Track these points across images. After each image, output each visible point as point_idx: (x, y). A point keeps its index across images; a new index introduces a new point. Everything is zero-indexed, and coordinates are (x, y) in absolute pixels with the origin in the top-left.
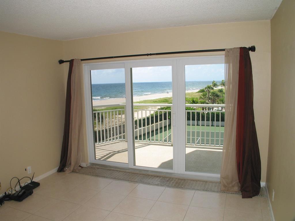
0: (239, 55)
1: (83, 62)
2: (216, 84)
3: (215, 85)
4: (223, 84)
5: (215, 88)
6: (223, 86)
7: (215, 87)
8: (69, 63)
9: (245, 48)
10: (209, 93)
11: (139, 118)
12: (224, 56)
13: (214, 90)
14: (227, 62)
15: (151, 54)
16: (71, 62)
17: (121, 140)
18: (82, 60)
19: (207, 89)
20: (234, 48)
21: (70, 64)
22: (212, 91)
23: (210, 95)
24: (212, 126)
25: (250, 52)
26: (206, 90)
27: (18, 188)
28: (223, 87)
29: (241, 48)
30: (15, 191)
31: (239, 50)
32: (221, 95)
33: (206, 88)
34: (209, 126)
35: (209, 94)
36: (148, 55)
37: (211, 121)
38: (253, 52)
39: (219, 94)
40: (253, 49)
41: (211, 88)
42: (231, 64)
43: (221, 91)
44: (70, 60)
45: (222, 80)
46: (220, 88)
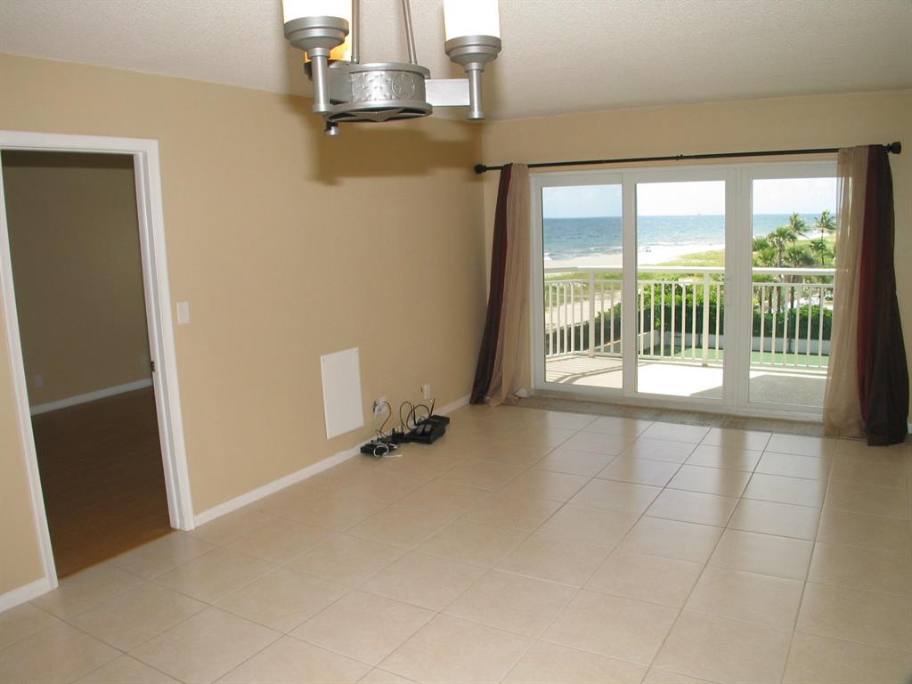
0: (867, 160)
1: (531, 169)
2: (802, 225)
3: (798, 226)
4: (826, 223)
5: (800, 238)
6: (826, 230)
7: (800, 234)
8: (500, 171)
9: (880, 146)
10: (780, 251)
11: (575, 322)
12: (836, 162)
13: (797, 244)
14: (842, 173)
15: (682, 157)
16: (506, 171)
17: (578, 354)
18: (530, 166)
19: (774, 240)
20: (858, 147)
21: (501, 173)
22: (788, 245)
23: (785, 258)
24: (790, 352)
25: (891, 155)
26: (773, 243)
27: (411, 424)
28: (826, 235)
29: (871, 147)
30: (409, 428)
31: (867, 151)
32: (821, 260)
33: (772, 236)
34: (782, 352)
35: (780, 256)
36: (677, 158)
37: (788, 337)
38: (896, 155)
39: (813, 254)
40: (896, 148)
41: (789, 234)
42: (850, 179)
43: (819, 246)
44: (502, 165)
45: (821, 212)
46: (815, 235)
